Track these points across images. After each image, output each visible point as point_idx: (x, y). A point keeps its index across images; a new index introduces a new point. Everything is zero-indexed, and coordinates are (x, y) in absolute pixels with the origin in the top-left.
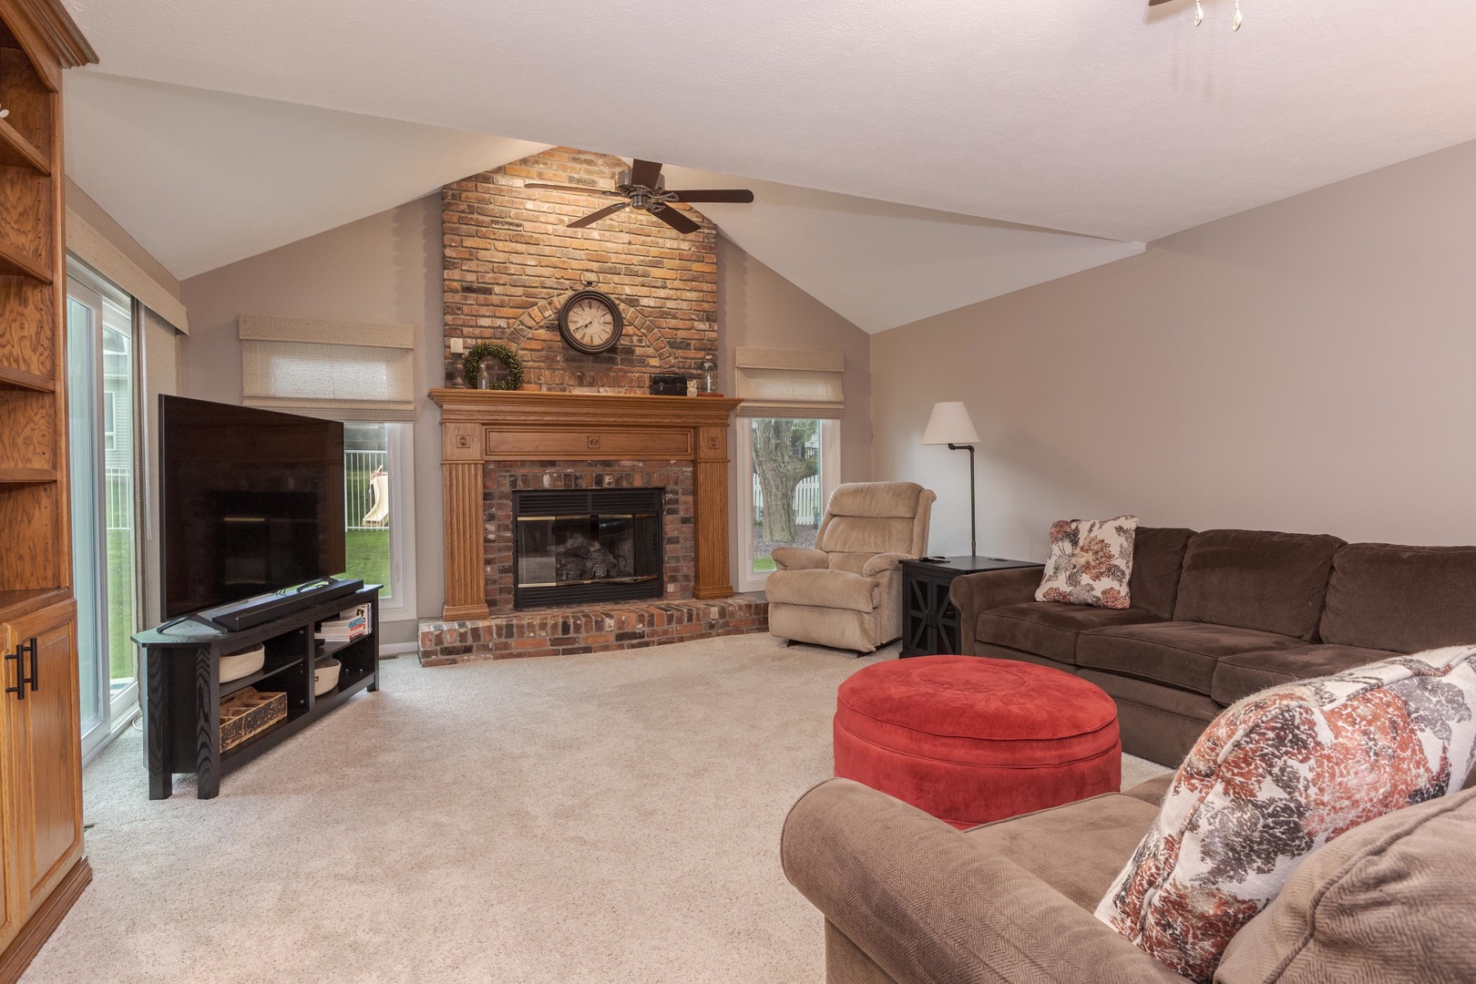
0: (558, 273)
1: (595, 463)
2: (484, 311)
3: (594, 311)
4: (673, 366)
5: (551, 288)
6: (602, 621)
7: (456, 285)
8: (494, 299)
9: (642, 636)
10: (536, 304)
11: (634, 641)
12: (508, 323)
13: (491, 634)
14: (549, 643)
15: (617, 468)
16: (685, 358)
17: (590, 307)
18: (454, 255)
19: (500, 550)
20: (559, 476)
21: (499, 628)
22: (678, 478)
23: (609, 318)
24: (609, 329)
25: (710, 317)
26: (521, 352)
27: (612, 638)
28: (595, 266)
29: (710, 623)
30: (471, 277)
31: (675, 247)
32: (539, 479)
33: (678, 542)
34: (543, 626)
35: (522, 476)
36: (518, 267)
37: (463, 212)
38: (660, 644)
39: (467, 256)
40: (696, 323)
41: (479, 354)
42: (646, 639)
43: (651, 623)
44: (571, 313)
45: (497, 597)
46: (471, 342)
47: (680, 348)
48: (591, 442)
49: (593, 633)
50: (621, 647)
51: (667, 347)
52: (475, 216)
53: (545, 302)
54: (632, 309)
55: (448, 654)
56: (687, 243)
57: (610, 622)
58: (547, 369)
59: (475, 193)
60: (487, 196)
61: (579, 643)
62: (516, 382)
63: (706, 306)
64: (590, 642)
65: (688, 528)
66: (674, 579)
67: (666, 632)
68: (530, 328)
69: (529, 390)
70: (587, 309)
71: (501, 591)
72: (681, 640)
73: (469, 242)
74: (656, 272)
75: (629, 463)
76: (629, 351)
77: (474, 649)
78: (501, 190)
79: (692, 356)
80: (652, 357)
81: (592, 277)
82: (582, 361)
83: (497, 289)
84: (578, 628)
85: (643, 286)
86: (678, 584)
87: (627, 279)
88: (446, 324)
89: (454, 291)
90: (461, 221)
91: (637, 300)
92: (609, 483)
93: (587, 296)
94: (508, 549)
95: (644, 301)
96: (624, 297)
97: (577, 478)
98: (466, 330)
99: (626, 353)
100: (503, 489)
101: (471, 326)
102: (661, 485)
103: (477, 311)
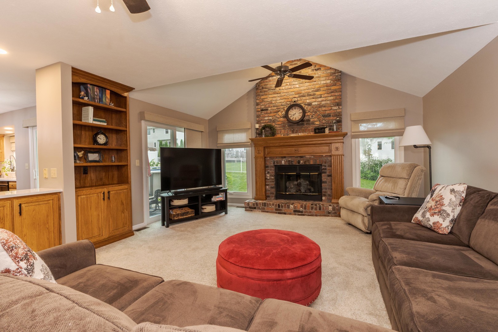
0: (286, 100)
1: (297, 157)
2: (266, 115)
3: (296, 110)
4: (324, 123)
5: (284, 105)
6: (289, 205)
7: (259, 110)
8: (269, 111)
9: (302, 212)
10: (280, 111)
11: (299, 213)
12: (272, 118)
13: (261, 205)
14: (275, 210)
15: (305, 158)
16: (329, 120)
17: (295, 109)
18: (259, 102)
19: (271, 182)
20: (287, 161)
21: (262, 203)
22: (326, 161)
23: (301, 111)
24: (301, 115)
25: (339, 104)
26: (276, 125)
27: (292, 211)
28: (297, 96)
29: (329, 212)
30: (263, 107)
31: (325, 83)
32: (281, 162)
33: (326, 183)
34: (273, 204)
35: (277, 161)
36: (275, 101)
37: (261, 89)
38: (308, 215)
39: (262, 101)
40: (333, 107)
41: (264, 128)
42: (303, 213)
43: (305, 208)
44: (289, 112)
45: (270, 195)
46: (263, 124)
47: (327, 117)
48: (296, 150)
49: (287, 209)
50: (295, 214)
51: (322, 117)
52: (264, 90)
53: (283, 110)
54: (310, 107)
55: (250, 208)
56: (329, 80)
57: (292, 206)
58: (283, 129)
59: (264, 83)
60: (267, 83)
61: (282, 211)
62: (273, 134)
63: (337, 101)
64: (286, 211)
65: (329, 178)
66: (325, 195)
67: (310, 212)
68: (278, 118)
69: (278, 136)
70: (294, 110)
71: (271, 193)
72: (316, 216)
73: (262, 97)
74: (318, 93)
75: (309, 157)
76: (309, 120)
77: (257, 208)
78: (270, 81)
79: (331, 119)
80: (316, 121)
81: (296, 99)
82: (293, 126)
83: (269, 109)
84: (282, 207)
85: (313, 98)
86: (326, 197)
87: (307, 98)
88: (257, 121)
89: (259, 111)
90: (261, 92)
91: (311, 104)
92: (302, 163)
93: (294, 105)
94: (273, 182)
95: (314, 104)
96: (306, 104)
97: (292, 161)
98: (262, 121)
99: (307, 121)
100: (271, 165)
101: (263, 120)
102: (320, 164)
103: (264, 116)
